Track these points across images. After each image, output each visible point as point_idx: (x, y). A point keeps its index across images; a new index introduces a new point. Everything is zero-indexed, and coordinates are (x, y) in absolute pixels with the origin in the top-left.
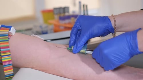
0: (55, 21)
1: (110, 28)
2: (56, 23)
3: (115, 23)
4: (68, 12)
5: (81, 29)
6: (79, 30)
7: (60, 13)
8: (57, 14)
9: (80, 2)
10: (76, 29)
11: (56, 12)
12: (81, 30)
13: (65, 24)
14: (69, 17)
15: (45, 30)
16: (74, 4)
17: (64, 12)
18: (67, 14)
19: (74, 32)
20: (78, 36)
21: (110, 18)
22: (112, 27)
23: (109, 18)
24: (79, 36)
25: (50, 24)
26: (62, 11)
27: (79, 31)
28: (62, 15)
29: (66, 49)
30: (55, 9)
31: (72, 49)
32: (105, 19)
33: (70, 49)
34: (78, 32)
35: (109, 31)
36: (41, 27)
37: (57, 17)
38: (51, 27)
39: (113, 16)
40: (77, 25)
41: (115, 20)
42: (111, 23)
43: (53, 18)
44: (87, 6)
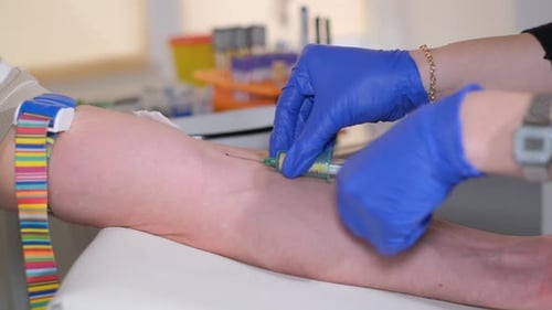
0: (217, 72)
1: (414, 91)
2: (222, 82)
3: (432, 75)
4: (263, 43)
5: (312, 92)
6: (307, 96)
7: (235, 47)
8: (224, 50)
9: (304, 10)
10: (295, 91)
11: (219, 42)
12: (313, 96)
13: (252, 83)
14: (266, 61)
15: (182, 102)
16: (284, 19)
17: (249, 44)
18: (258, 51)
19: (289, 104)
20: (301, 117)
21: (415, 57)
22: (422, 87)
23: (412, 56)
24: (306, 119)
25: (202, 83)
26: (240, 39)
27: (307, 100)
28: (243, 53)
29: (260, 162)
30: (218, 31)
31: (281, 161)
32: (399, 61)
33: (273, 161)
34: (304, 104)
35: (410, 101)
36: (169, 92)
37: (222, 60)
38: (204, 93)
39: (425, 50)
40: (299, 79)
41: (433, 65)
42: (418, 72)
43: (212, 64)
44: (328, 23)
